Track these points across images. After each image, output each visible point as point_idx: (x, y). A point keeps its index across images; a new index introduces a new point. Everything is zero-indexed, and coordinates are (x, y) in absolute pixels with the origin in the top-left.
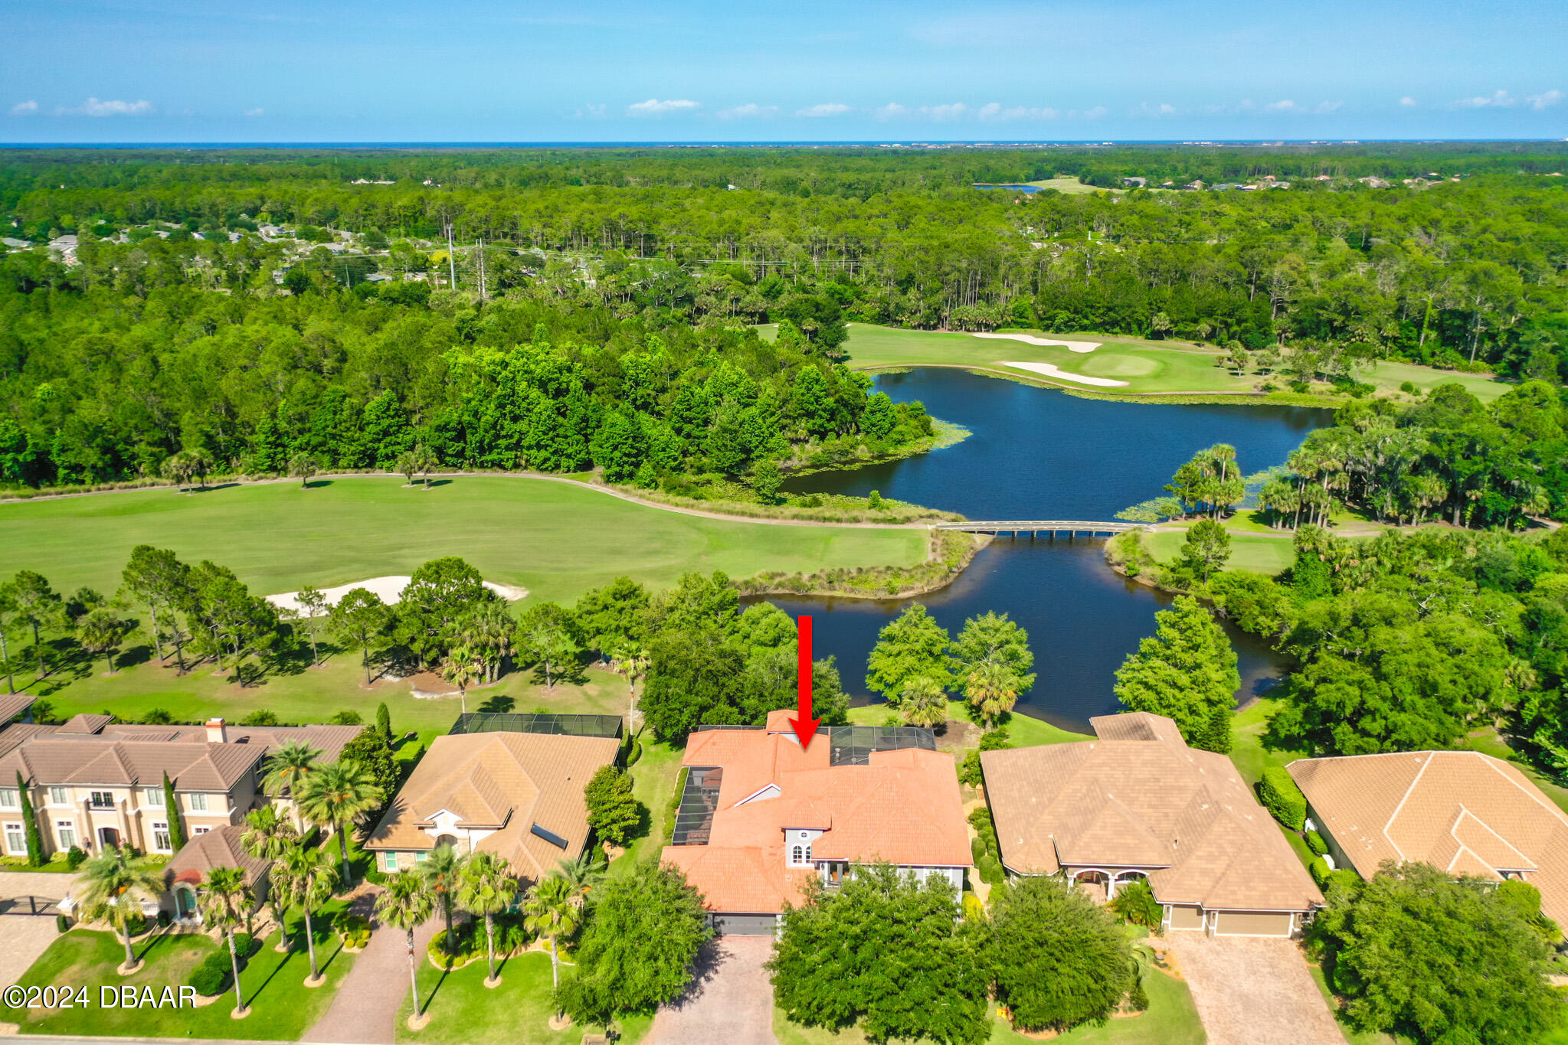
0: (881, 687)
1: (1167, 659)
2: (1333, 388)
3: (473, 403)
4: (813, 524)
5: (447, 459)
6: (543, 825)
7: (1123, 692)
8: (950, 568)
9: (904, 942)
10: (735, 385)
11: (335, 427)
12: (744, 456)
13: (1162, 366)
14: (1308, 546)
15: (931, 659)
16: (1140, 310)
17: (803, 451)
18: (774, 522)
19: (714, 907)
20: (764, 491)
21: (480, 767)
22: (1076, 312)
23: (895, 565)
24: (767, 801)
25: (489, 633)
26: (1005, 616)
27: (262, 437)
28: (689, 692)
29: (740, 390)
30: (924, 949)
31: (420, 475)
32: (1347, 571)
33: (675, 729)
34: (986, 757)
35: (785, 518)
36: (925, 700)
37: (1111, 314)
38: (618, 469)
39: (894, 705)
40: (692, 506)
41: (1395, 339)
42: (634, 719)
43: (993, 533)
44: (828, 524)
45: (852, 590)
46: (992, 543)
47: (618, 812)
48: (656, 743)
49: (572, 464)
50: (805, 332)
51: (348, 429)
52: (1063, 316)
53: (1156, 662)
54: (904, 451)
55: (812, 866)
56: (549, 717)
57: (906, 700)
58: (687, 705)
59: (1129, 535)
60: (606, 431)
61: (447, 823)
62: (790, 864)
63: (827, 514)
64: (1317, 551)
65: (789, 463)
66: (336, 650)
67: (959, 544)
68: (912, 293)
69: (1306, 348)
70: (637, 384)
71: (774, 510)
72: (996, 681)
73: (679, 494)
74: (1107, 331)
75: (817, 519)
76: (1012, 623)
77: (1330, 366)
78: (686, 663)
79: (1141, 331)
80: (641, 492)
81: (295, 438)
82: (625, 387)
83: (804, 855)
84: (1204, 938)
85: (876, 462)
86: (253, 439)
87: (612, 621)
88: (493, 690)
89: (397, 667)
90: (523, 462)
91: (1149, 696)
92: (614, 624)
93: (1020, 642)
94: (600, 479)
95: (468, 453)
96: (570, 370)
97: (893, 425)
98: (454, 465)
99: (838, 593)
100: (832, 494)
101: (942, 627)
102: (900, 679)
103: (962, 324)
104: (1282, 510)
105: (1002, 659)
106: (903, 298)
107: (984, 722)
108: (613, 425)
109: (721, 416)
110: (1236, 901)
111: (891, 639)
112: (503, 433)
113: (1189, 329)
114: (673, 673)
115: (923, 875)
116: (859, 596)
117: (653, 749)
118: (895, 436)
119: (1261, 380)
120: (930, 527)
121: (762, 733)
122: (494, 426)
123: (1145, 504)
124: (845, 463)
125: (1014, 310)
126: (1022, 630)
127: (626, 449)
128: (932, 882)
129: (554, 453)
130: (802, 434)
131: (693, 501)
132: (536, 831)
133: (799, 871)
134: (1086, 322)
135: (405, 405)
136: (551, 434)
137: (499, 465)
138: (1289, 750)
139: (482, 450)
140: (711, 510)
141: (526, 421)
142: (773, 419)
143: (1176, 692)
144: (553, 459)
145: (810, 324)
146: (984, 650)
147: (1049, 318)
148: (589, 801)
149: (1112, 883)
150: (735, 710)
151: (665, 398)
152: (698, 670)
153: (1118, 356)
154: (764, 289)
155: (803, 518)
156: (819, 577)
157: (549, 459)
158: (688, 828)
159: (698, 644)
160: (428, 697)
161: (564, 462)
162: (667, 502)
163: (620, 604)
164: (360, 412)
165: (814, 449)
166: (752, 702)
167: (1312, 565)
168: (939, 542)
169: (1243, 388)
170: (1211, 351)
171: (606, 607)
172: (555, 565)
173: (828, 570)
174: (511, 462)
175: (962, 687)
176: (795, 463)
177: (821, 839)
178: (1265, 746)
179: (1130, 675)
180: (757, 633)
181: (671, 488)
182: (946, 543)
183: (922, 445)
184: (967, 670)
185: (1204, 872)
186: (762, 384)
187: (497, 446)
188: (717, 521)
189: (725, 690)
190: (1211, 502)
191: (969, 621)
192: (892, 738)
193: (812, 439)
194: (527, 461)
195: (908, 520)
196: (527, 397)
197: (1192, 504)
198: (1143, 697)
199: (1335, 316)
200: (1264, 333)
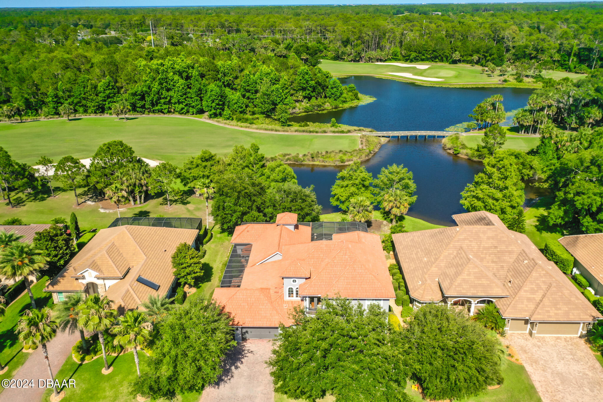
0: (338, 203)
1: (489, 184)
2: (534, 80)
3: (148, 82)
4: (305, 134)
5: (138, 109)
6: (145, 277)
7: (465, 203)
8: (370, 151)
9: (356, 350)
10: (269, 74)
11: (85, 94)
12: (273, 107)
13: (457, 73)
14: (547, 135)
15: (364, 189)
16: (447, 51)
17: (301, 105)
18: (286, 133)
19: (241, 323)
20: (281, 120)
21: (113, 244)
22: (420, 53)
23: (344, 150)
24: (275, 262)
25: (136, 178)
26: (402, 166)
27: (50, 99)
28: (235, 204)
29: (271, 76)
30: (370, 356)
31: (123, 116)
32: (565, 148)
33: (229, 225)
34: (395, 237)
35: (292, 131)
36: (361, 208)
37: (435, 53)
38: (215, 111)
39: (345, 212)
40: (249, 127)
41: (558, 61)
42: (209, 221)
43: (389, 137)
44: (312, 134)
45: (323, 161)
46: (389, 141)
47: (190, 269)
48: (221, 233)
49: (195, 111)
50: (302, 59)
51: (91, 95)
52: (413, 55)
53: (484, 186)
54: (346, 106)
55: (299, 299)
56: (162, 219)
57: (351, 208)
58: (235, 212)
59: (454, 136)
60: (209, 94)
61: (90, 276)
62: (287, 298)
63: (311, 130)
64: (551, 137)
65: (294, 110)
66: (64, 190)
67: (373, 141)
68: (349, 47)
69: (522, 63)
70: (225, 76)
71: (286, 128)
72: (398, 198)
73: (243, 122)
74: (433, 61)
75: (307, 132)
76: (406, 169)
77: (532, 71)
78: (233, 188)
79: (447, 61)
80: (225, 121)
81: (67, 100)
82: (219, 76)
83: (295, 293)
84: (529, 337)
85: (334, 110)
86: (47, 100)
87: (201, 173)
88: (140, 207)
89: (94, 197)
90: (172, 110)
91: (479, 204)
92: (202, 174)
93: (410, 179)
94: (207, 117)
95: (147, 106)
96: (193, 68)
97: (341, 94)
98: (140, 112)
99: (316, 163)
100: (314, 122)
101: (369, 172)
102: (348, 199)
103: (370, 60)
104: (525, 124)
105: (401, 188)
106: (345, 49)
107: (391, 220)
108: (212, 91)
109: (263, 88)
110: (550, 316)
111: (343, 178)
112: (162, 96)
113: (468, 59)
114: (227, 195)
115: (366, 305)
116: (326, 164)
117: (219, 235)
118: (342, 99)
119: (502, 78)
120: (359, 135)
121: (274, 225)
122: (158, 93)
123: (458, 125)
124: (319, 111)
125: (392, 53)
126: (411, 172)
127: (217, 102)
128: (372, 308)
129: (186, 105)
130: (300, 98)
131: (249, 125)
132: (140, 280)
133: (292, 302)
134: (423, 57)
135: (117, 84)
136: (184, 96)
137: (161, 111)
138: (551, 233)
139: (153, 105)
140: (257, 129)
141: (173, 91)
142: (287, 91)
143: (494, 202)
144: (186, 108)
145: (304, 56)
146: (391, 184)
147: (407, 56)
148: (174, 263)
149: (473, 306)
150: (261, 214)
151: (237, 81)
152: (239, 192)
153: (438, 70)
154: (285, 46)
155: (300, 131)
156: (307, 155)
157: (184, 108)
158: (232, 277)
159: (240, 179)
160: (107, 211)
161: (191, 110)
162: (237, 126)
163: (204, 164)
164: (96, 87)
165: (305, 104)
166: (270, 210)
167: (548, 145)
168: (364, 140)
169: (495, 81)
170: (478, 68)
171: (197, 166)
172: (181, 152)
173: (311, 152)
174: (167, 110)
175: (379, 203)
176: (297, 110)
177: (305, 284)
178: (538, 230)
179: (469, 194)
180: (273, 176)
181: (239, 120)
182: (368, 141)
183: (355, 103)
184: (382, 194)
185: (529, 300)
186: (282, 74)
187: (160, 103)
188: (260, 133)
189: (255, 203)
190: (490, 122)
191: (383, 169)
192: (343, 228)
193: (305, 100)
194: (174, 110)
195: (349, 131)
196: (173, 80)
197: (482, 123)
198: (476, 204)
199: (532, 52)
200: (501, 60)
